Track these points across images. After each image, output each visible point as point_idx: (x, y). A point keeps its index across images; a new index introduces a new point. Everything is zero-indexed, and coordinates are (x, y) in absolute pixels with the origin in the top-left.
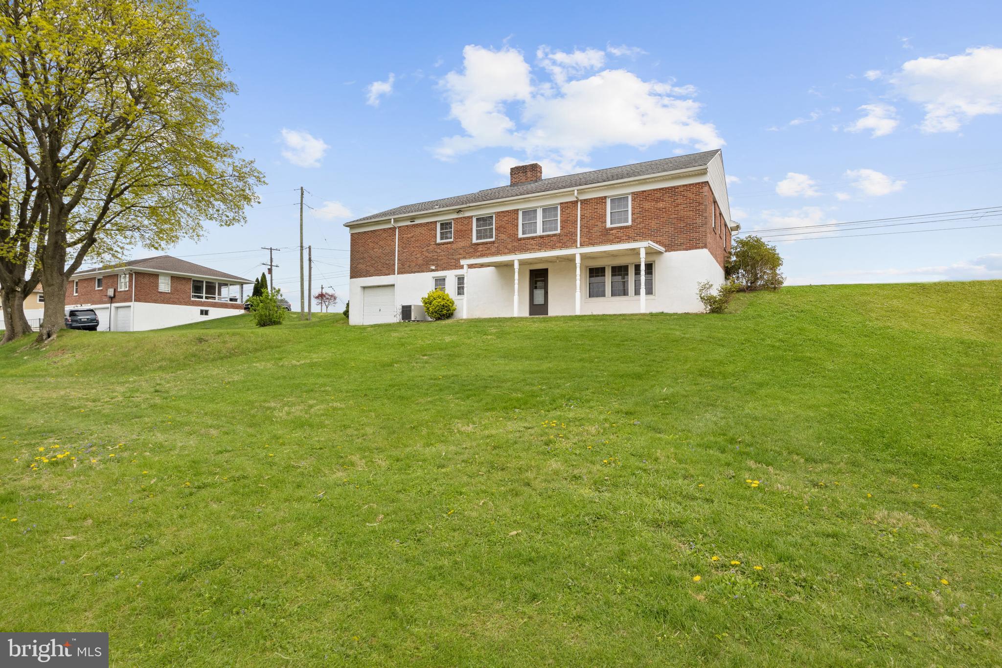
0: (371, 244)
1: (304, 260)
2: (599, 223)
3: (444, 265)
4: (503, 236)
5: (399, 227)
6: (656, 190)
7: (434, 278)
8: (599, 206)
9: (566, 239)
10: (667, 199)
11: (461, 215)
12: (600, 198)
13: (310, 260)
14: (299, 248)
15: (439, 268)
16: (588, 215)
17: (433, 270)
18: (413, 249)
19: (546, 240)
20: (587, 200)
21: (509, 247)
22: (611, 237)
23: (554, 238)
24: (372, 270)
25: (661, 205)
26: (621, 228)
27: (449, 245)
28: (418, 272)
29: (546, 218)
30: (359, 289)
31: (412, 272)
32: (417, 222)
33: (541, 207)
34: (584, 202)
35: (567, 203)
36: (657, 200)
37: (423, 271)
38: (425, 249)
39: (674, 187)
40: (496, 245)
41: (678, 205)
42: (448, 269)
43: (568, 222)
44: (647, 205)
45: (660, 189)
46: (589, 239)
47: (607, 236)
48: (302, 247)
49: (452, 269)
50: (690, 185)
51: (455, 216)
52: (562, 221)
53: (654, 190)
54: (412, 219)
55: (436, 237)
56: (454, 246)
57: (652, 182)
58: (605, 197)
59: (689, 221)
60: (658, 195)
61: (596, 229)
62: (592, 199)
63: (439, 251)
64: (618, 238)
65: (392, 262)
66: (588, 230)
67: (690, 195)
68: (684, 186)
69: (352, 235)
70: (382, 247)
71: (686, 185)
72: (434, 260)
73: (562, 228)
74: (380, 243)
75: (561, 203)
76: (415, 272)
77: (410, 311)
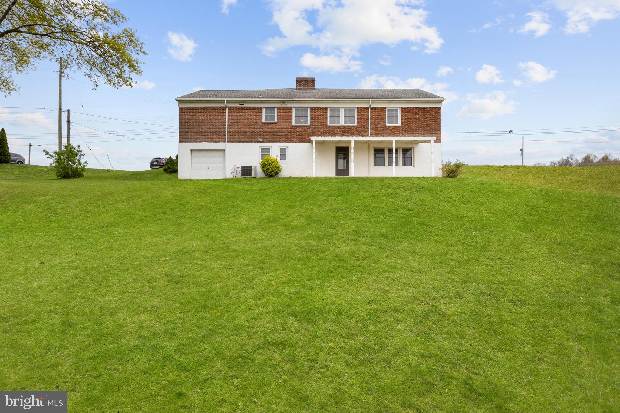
0: (200, 117)
1: (62, 121)
2: (382, 122)
3: (270, 139)
4: (317, 123)
5: (229, 107)
6: (415, 107)
7: (260, 147)
8: (381, 112)
9: (360, 130)
10: (420, 113)
11: (284, 105)
12: (382, 107)
13: (69, 121)
14: (58, 110)
15: (265, 140)
16: (375, 116)
17: (259, 141)
18: (241, 125)
19: (348, 129)
20: (374, 107)
21: (322, 130)
22: (389, 131)
23: (353, 128)
24: (202, 137)
25: (417, 116)
26: (395, 127)
27: (274, 125)
28: (247, 142)
29: (346, 115)
30: (189, 151)
31: (240, 142)
32: (245, 105)
33: (343, 107)
34: (373, 108)
35: (361, 107)
36: (416, 113)
37: (251, 142)
38: (253, 126)
39: (425, 107)
40: (311, 128)
41: (426, 118)
42: (273, 142)
43: (362, 119)
44: (410, 115)
45: (417, 107)
46: (376, 131)
47: (386, 131)
48: (60, 109)
49: (276, 142)
50: (433, 107)
51: (279, 105)
52: (357, 118)
53: (414, 107)
54: (242, 103)
55: (262, 118)
56: (278, 126)
57: (413, 103)
58: (385, 108)
59: (432, 127)
60: (416, 111)
61: (380, 125)
62: (377, 107)
63: (265, 128)
64: (393, 132)
65: (222, 133)
66: (375, 126)
67: (433, 113)
68: (429, 107)
69: (181, 108)
70: (212, 121)
71: (431, 107)
72: (260, 134)
73: (358, 122)
74: (210, 117)
75: (357, 107)
76: (243, 142)
77: (251, 170)
